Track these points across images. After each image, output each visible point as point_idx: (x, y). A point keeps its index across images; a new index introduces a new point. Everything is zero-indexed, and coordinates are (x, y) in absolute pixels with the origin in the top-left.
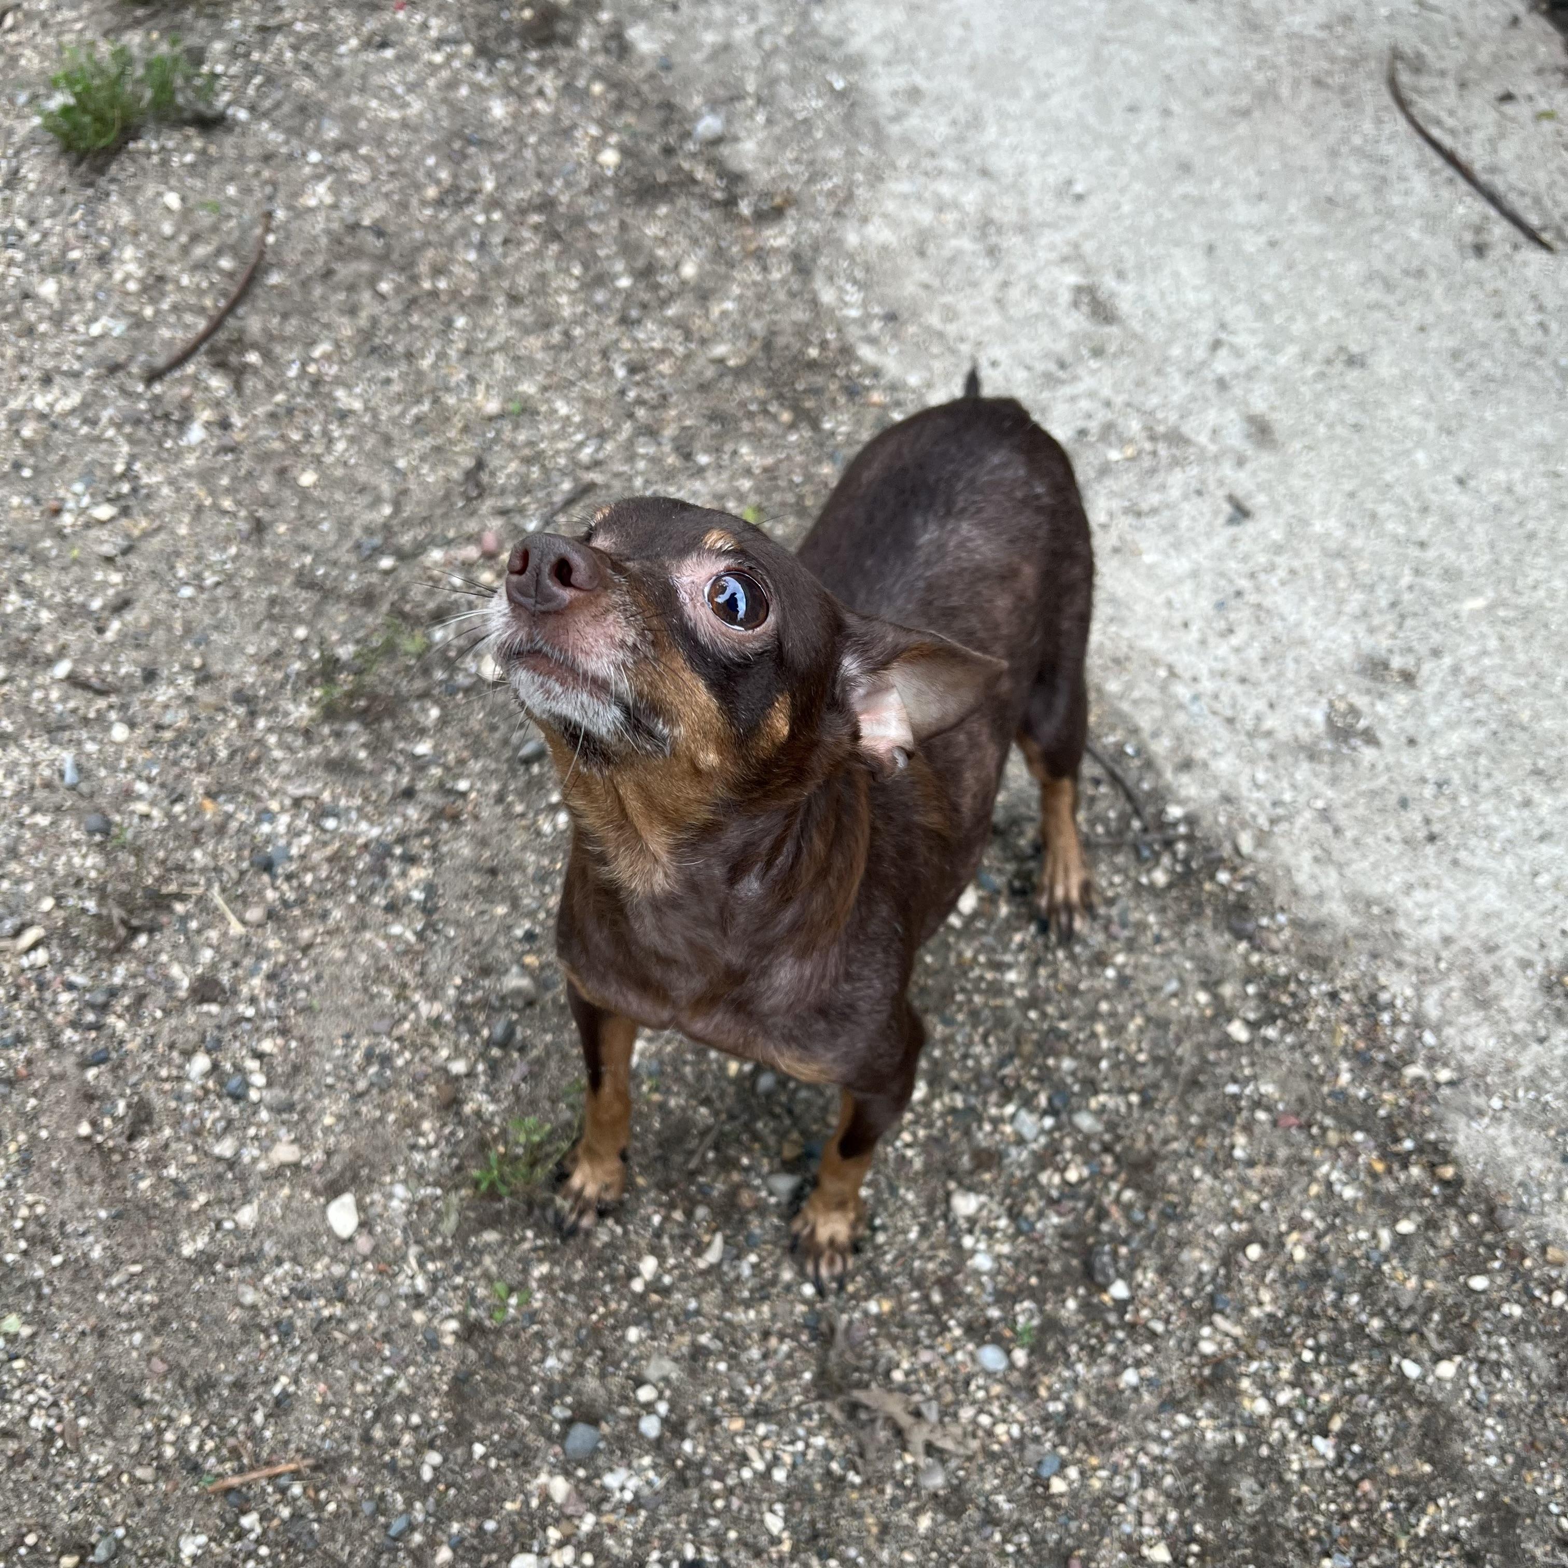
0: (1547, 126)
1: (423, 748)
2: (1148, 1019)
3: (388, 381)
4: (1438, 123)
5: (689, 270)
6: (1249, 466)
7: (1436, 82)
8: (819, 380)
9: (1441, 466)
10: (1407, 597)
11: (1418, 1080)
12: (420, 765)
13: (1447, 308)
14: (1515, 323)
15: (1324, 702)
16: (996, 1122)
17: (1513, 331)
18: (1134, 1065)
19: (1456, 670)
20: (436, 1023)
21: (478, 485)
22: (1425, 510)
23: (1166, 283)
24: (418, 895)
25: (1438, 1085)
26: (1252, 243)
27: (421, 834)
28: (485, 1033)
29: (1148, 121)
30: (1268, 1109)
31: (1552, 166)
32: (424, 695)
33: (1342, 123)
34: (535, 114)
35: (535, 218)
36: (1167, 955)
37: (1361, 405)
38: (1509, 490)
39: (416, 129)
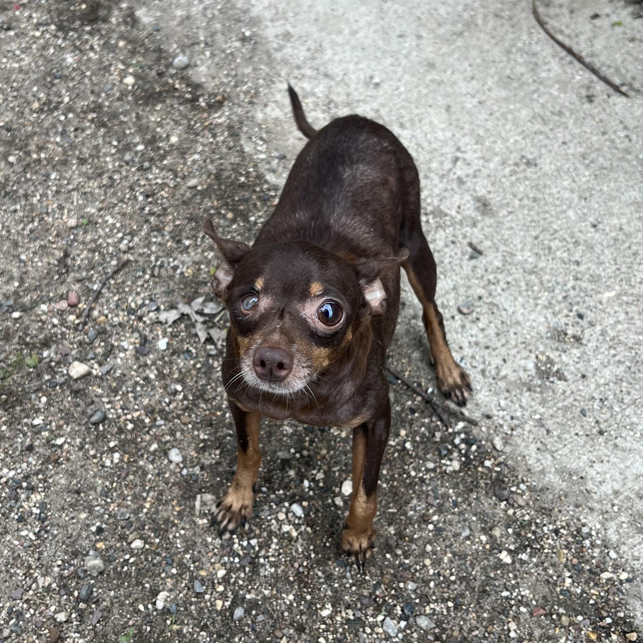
0: (618, 30)
1: (38, 421)
2: (454, 554)
3: (15, 211)
4: (561, 32)
5: (174, 139)
6: (480, 225)
7: (558, 11)
8: (247, 194)
9: (583, 218)
10: (572, 293)
11: (609, 579)
12: (37, 431)
13: (577, 131)
14: (613, 137)
15: (533, 356)
16: (373, 626)
17: (612, 141)
18: (450, 583)
19: (603, 333)
20: (48, 589)
21: (66, 266)
22: (576, 243)
23: (426, 128)
24: (36, 511)
25: (621, 582)
26: (470, 104)
27: (37, 474)
28: (76, 593)
29: (410, 42)
30: (527, 605)
31: (623, 51)
32: (39, 390)
33: (511, 36)
34: (89, 60)
35: (91, 116)
36: (461, 513)
37: (536, 187)
38: (621, 229)
39: (27, 73)
